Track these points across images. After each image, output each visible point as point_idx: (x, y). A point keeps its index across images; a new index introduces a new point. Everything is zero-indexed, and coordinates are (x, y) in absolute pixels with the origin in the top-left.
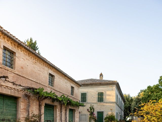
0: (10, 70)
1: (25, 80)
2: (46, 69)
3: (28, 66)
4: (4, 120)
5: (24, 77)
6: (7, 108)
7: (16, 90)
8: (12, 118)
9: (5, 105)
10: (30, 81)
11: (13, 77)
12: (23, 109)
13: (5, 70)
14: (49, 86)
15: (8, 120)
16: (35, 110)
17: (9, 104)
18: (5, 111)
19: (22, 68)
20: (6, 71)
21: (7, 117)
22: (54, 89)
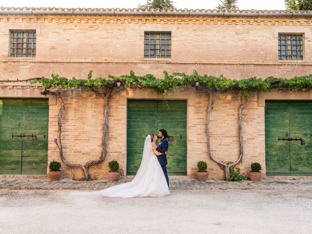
0: (22, 59)
1: (61, 65)
2: (133, 25)
3: (69, 40)
4: (24, 136)
5: (57, 62)
6: (30, 118)
7: (34, 87)
8: (40, 134)
9: (26, 113)
10: (76, 65)
11: (30, 68)
12: (54, 118)
13: (13, 63)
14: (146, 61)
15: (32, 136)
16: (91, 116)
17: (35, 111)
18: (25, 122)
19: (53, 48)
20: (16, 63)
21: (30, 131)
22: (170, 63)
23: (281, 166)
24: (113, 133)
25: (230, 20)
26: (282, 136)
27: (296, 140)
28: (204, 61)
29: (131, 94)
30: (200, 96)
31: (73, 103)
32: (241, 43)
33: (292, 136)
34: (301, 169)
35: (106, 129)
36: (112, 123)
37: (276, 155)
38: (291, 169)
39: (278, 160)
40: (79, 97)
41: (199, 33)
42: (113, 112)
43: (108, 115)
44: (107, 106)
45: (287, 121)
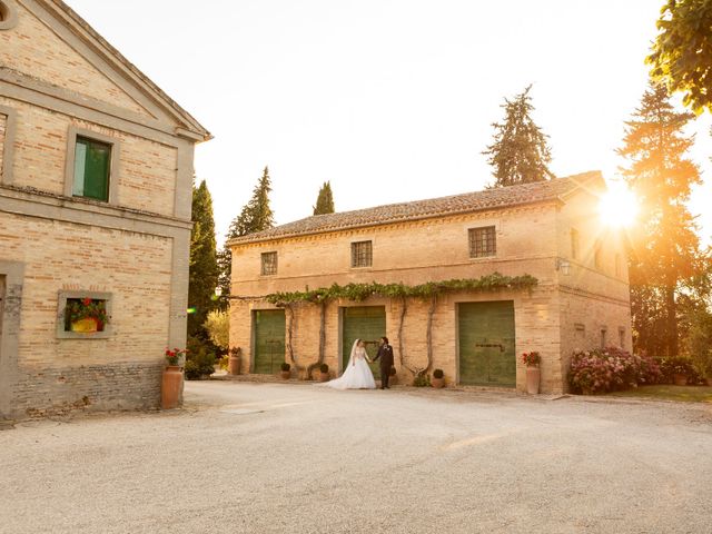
14: (353, 270)
15: (278, 342)
16: (312, 323)
21: (277, 337)
22: (371, 272)
23: (479, 376)
24: (329, 339)
25: (421, 222)
26: (480, 342)
27: (495, 346)
28: (399, 267)
29: (341, 303)
30: (396, 303)
31: (302, 312)
32: (432, 245)
33: (491, 342)
34: (500, 379)
35: (323, 335)
36: (328, 330)
37: (474, 363)
38: (490, 380)
39: (476, 369)
40: (305, 306)
41: (395, 238)
42: (328, 320)
43: (324, 322)
44: (324, 314)
45: (486, 325)
